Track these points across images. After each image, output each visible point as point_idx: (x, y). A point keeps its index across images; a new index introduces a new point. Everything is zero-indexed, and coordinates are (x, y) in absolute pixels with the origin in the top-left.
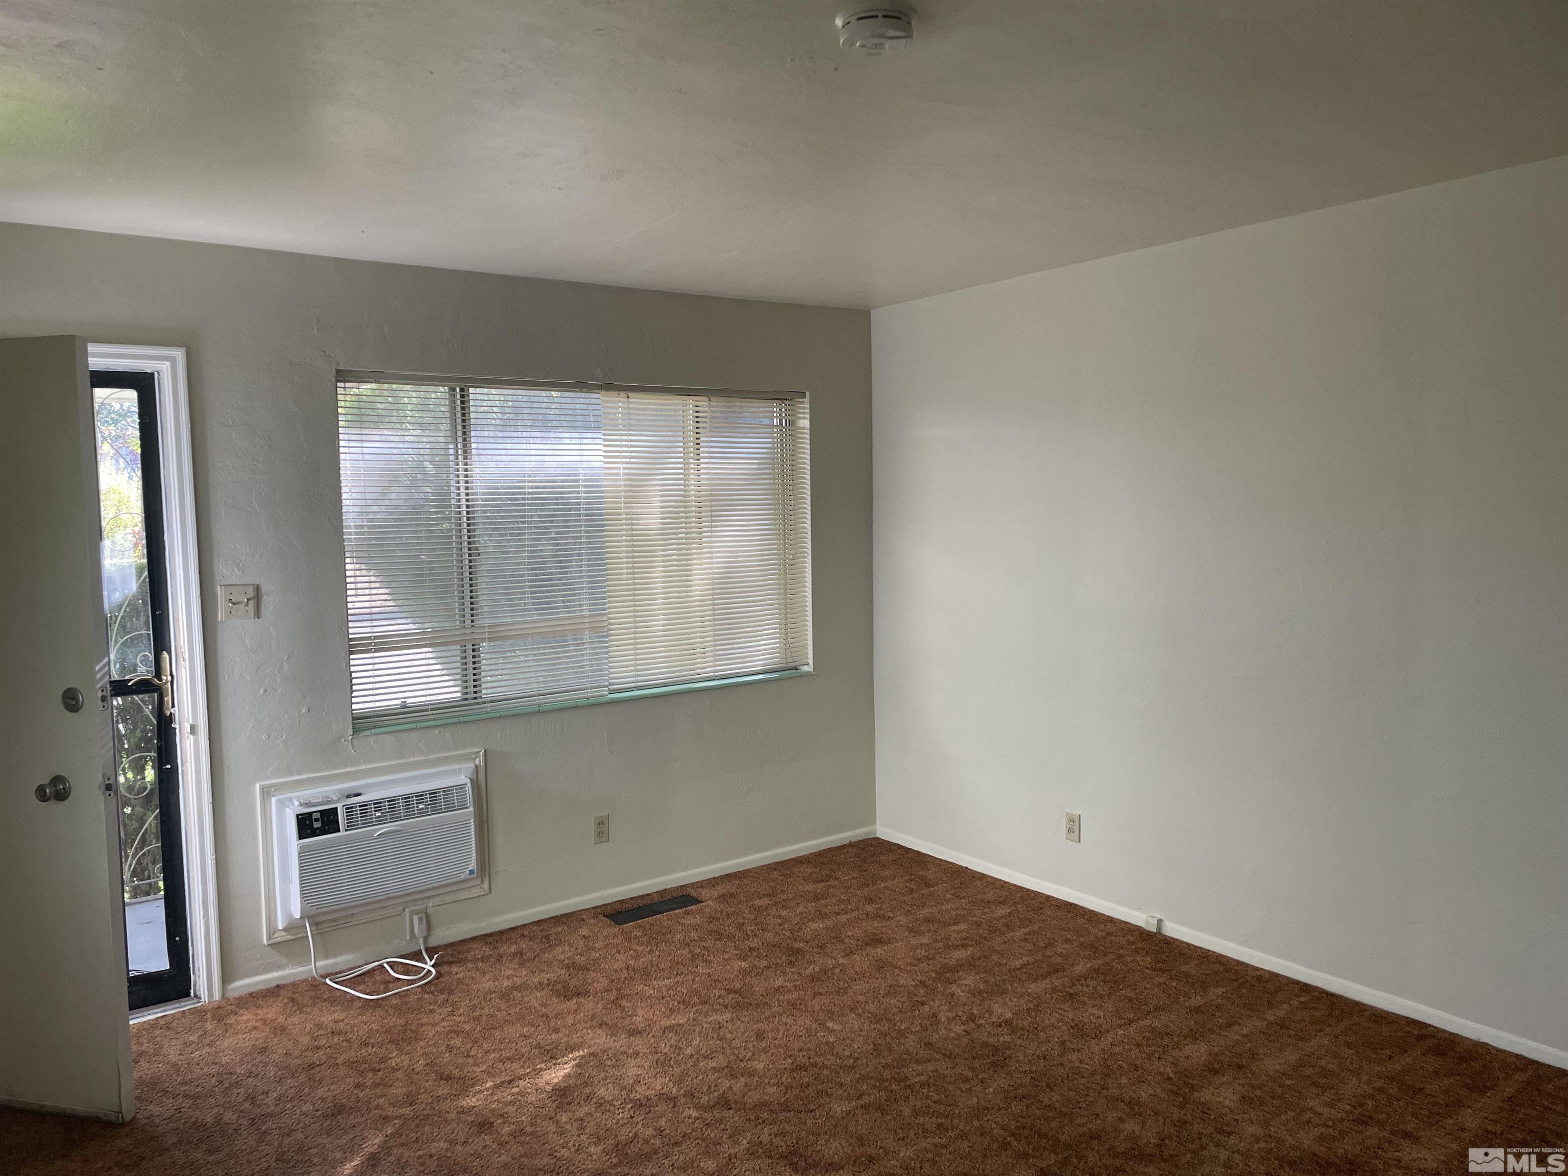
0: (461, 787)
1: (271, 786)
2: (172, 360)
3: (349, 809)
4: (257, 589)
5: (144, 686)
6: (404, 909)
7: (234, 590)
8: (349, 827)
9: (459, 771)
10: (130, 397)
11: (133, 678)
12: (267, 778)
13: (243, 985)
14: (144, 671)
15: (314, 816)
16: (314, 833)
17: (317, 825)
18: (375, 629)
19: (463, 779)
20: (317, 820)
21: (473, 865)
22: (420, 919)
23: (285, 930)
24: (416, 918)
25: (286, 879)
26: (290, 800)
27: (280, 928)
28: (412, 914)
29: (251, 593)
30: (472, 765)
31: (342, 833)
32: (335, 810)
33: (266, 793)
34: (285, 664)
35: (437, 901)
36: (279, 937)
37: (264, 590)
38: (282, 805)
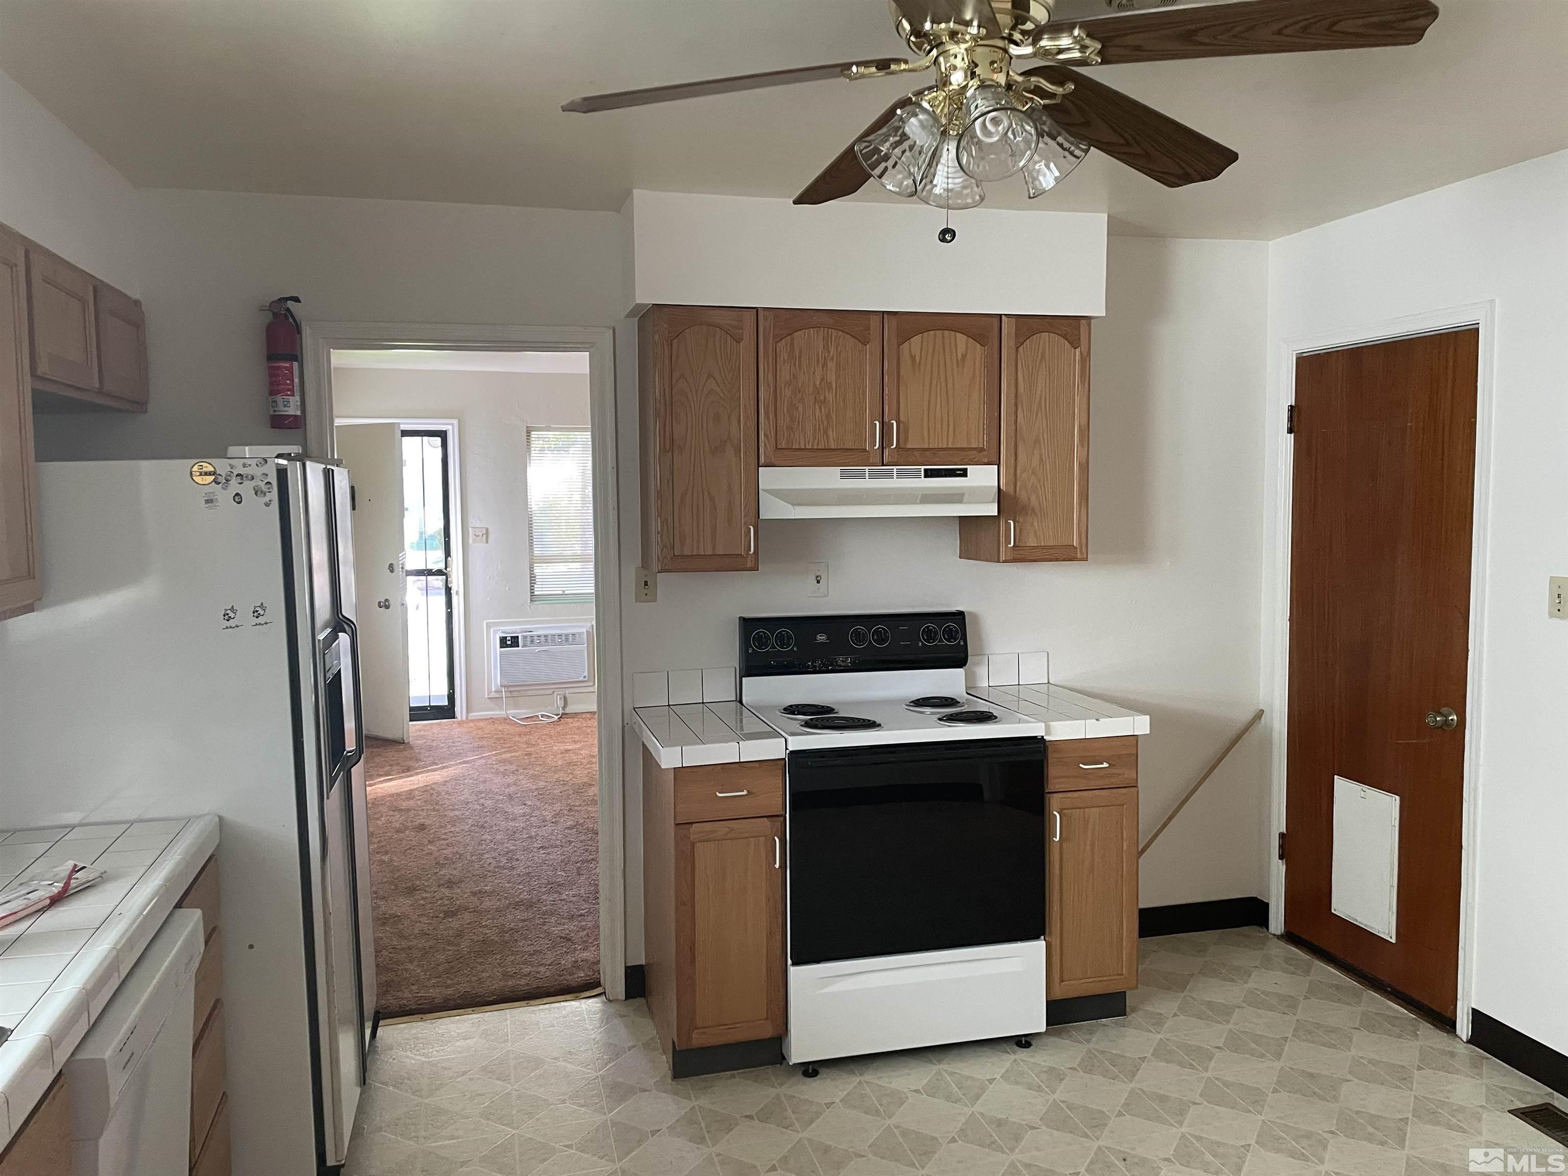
0: (581, 634)
1: (490, 623)
2: (452, 425)
3: (525, 637)
4: (487, 529)
5: (439, 573)
6: (553, 692)
7: (476, 530)
8: (524, 646)
9: (582, 626)
10: (438, 440)
11: (435, 567)
12: (489, 619)
13: (474, 715)
14: (441, 566)
15: (508, 638)
16: (507, 646)
17: (509, 643)
18: (544, 552)
19: (584, 630)
20: (509, 640)
21: (586, 674)
22: (560, 698)
23: (495, 692)
24: (558, 697)
25: (496, 668)
26: (499, 630)
27: (493, 690)
28: (558, 694)
29: (484, 532)
30: (590, 624)
31: (520, 648)
32: (518, 637)
33: (489, 626)
34: (499, 566)
35: (571, 690)
36: (493, 695)
37: (490, 530)
38: (495, 632)
